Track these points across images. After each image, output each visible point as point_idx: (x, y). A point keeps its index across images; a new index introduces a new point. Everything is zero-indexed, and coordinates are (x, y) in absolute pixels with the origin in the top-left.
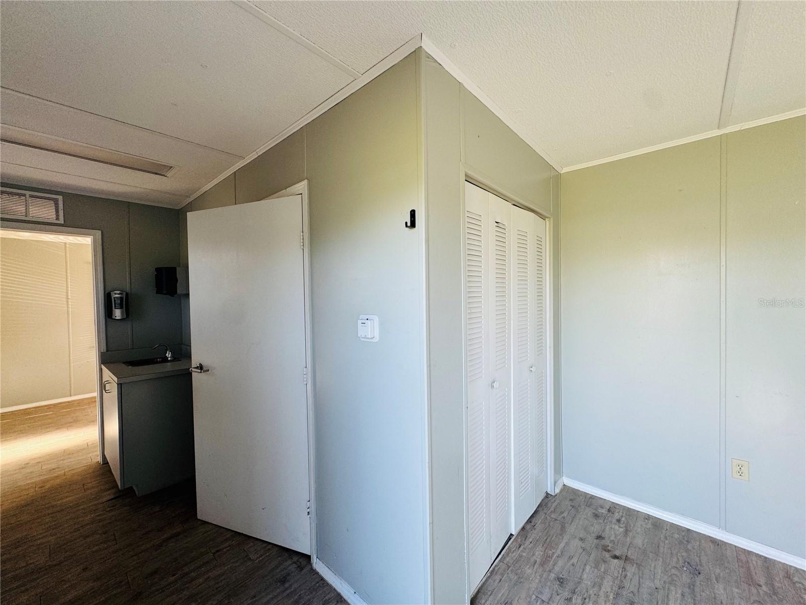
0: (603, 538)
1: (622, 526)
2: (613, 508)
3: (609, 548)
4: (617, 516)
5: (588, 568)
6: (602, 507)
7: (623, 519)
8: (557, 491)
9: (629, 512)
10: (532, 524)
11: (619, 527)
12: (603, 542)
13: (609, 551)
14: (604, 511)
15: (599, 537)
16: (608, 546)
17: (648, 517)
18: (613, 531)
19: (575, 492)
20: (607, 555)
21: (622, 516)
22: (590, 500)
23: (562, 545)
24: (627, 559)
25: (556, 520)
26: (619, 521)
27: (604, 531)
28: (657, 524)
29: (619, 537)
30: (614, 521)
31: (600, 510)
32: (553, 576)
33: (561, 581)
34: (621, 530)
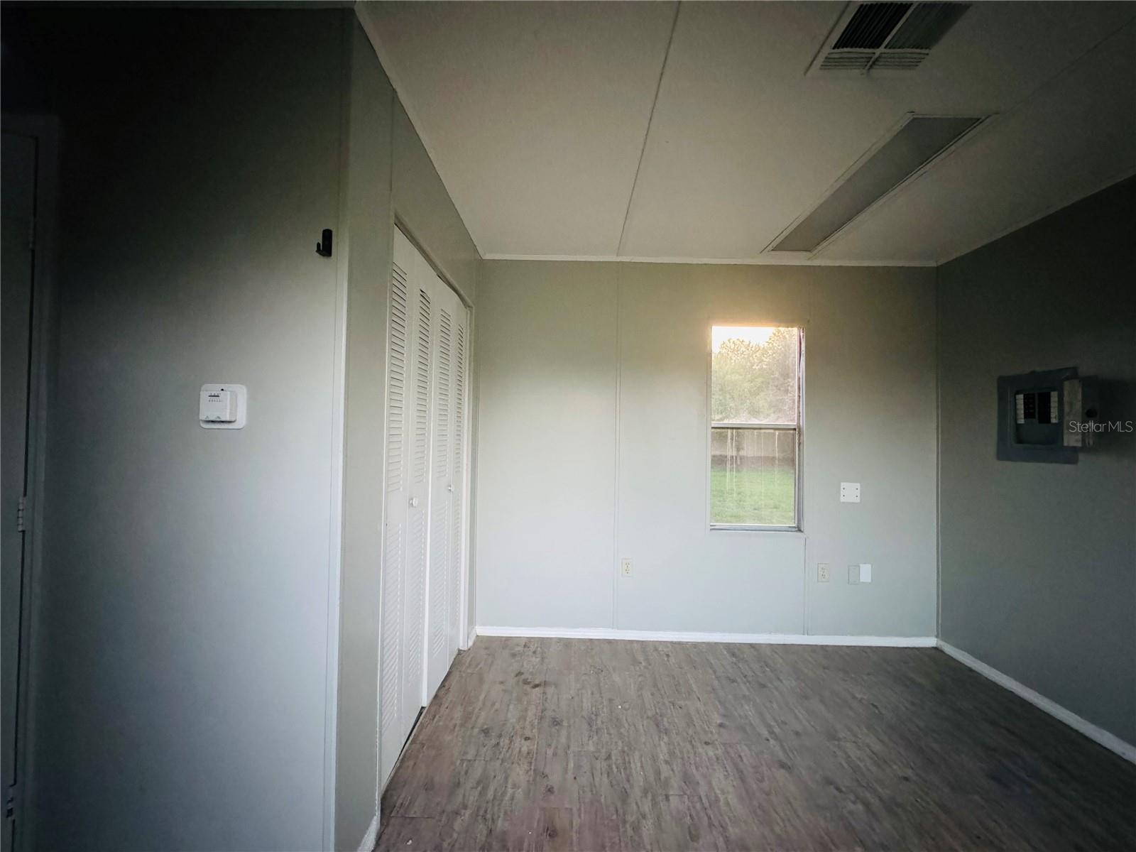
0: (523, 673)
1: (538, 656)
2: (528, 642)
3: (529, 681)
4: (532, 648)
5: (511, 707)
6: (518, 645)
7: (539, 649)
8: (471, 644)
9: (543, 641)
10: (446, 687)
11: (536, 658)
12: (523, 677)
13: (529, 683)
14: (520, 649)
15: (520, 674)
16: (528, 679)
17: (560, 640)
18: (530, 664)
19: (490, 640)
20: (527, 687)
21: (537, 647)
22: (505, 642)
23: (482, 697)
24: (545, 684)
25: (472, 674)
26: (534, 652)
27: (522, 666)
28: (567, 643)
29: (537, 667)
30: (531, 653)
31: (517, 649)
32: (476, 730)
33: (486, 732)
34: (538, 659)
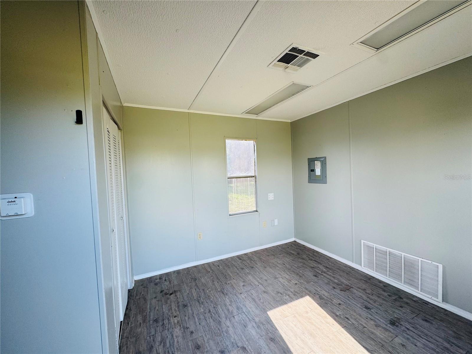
1: (167, 281)
2: (161, 277)
3: (167, 293)
4: (164, 279)
5: (164, 306)
7: (167, 278)
8: (133, 285)
9: (167, 274)
12: (164, 292)
14: (158, 280)
15: (162, 292)
17: (174, 272)
18: (165, 285)
19: (142, 281)
20: (168, 296)
22: (150, 279)
23: (148, 307)
24: (175, 292)
25: (140, 298)
27: (162, 288)
28: (178, 272)
29: (168, 286)
30: (164, 281)
31: (157, 281)
32: (151, 322)
33: (156, 321)
34: (168, 283)
